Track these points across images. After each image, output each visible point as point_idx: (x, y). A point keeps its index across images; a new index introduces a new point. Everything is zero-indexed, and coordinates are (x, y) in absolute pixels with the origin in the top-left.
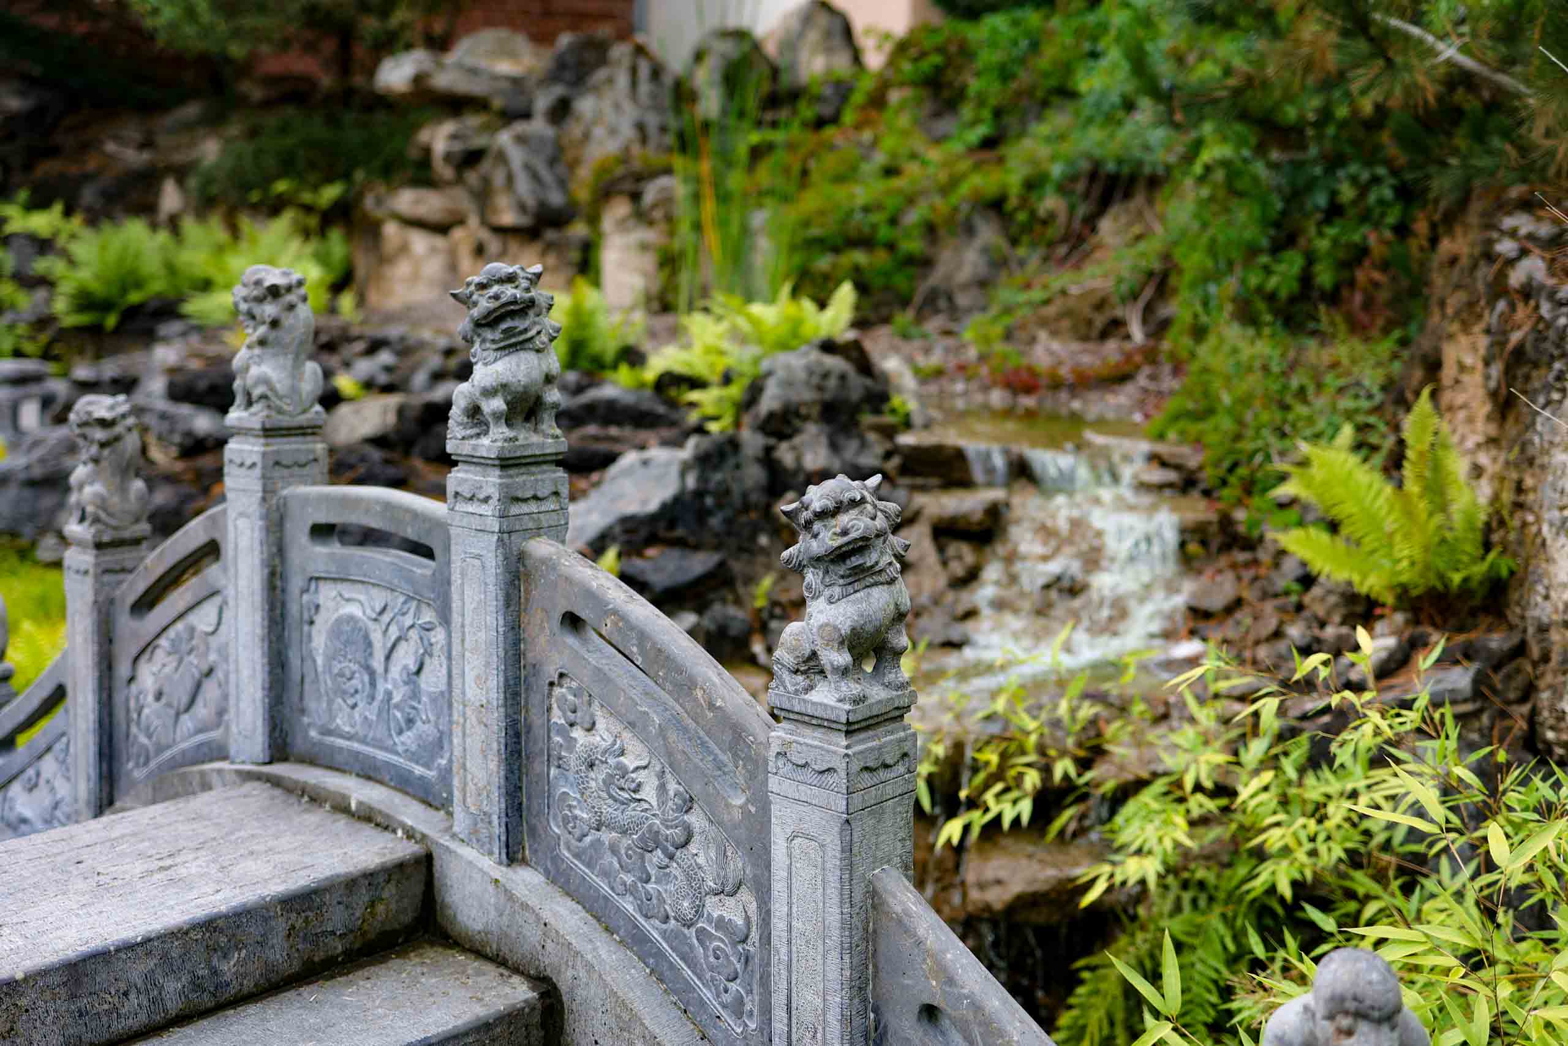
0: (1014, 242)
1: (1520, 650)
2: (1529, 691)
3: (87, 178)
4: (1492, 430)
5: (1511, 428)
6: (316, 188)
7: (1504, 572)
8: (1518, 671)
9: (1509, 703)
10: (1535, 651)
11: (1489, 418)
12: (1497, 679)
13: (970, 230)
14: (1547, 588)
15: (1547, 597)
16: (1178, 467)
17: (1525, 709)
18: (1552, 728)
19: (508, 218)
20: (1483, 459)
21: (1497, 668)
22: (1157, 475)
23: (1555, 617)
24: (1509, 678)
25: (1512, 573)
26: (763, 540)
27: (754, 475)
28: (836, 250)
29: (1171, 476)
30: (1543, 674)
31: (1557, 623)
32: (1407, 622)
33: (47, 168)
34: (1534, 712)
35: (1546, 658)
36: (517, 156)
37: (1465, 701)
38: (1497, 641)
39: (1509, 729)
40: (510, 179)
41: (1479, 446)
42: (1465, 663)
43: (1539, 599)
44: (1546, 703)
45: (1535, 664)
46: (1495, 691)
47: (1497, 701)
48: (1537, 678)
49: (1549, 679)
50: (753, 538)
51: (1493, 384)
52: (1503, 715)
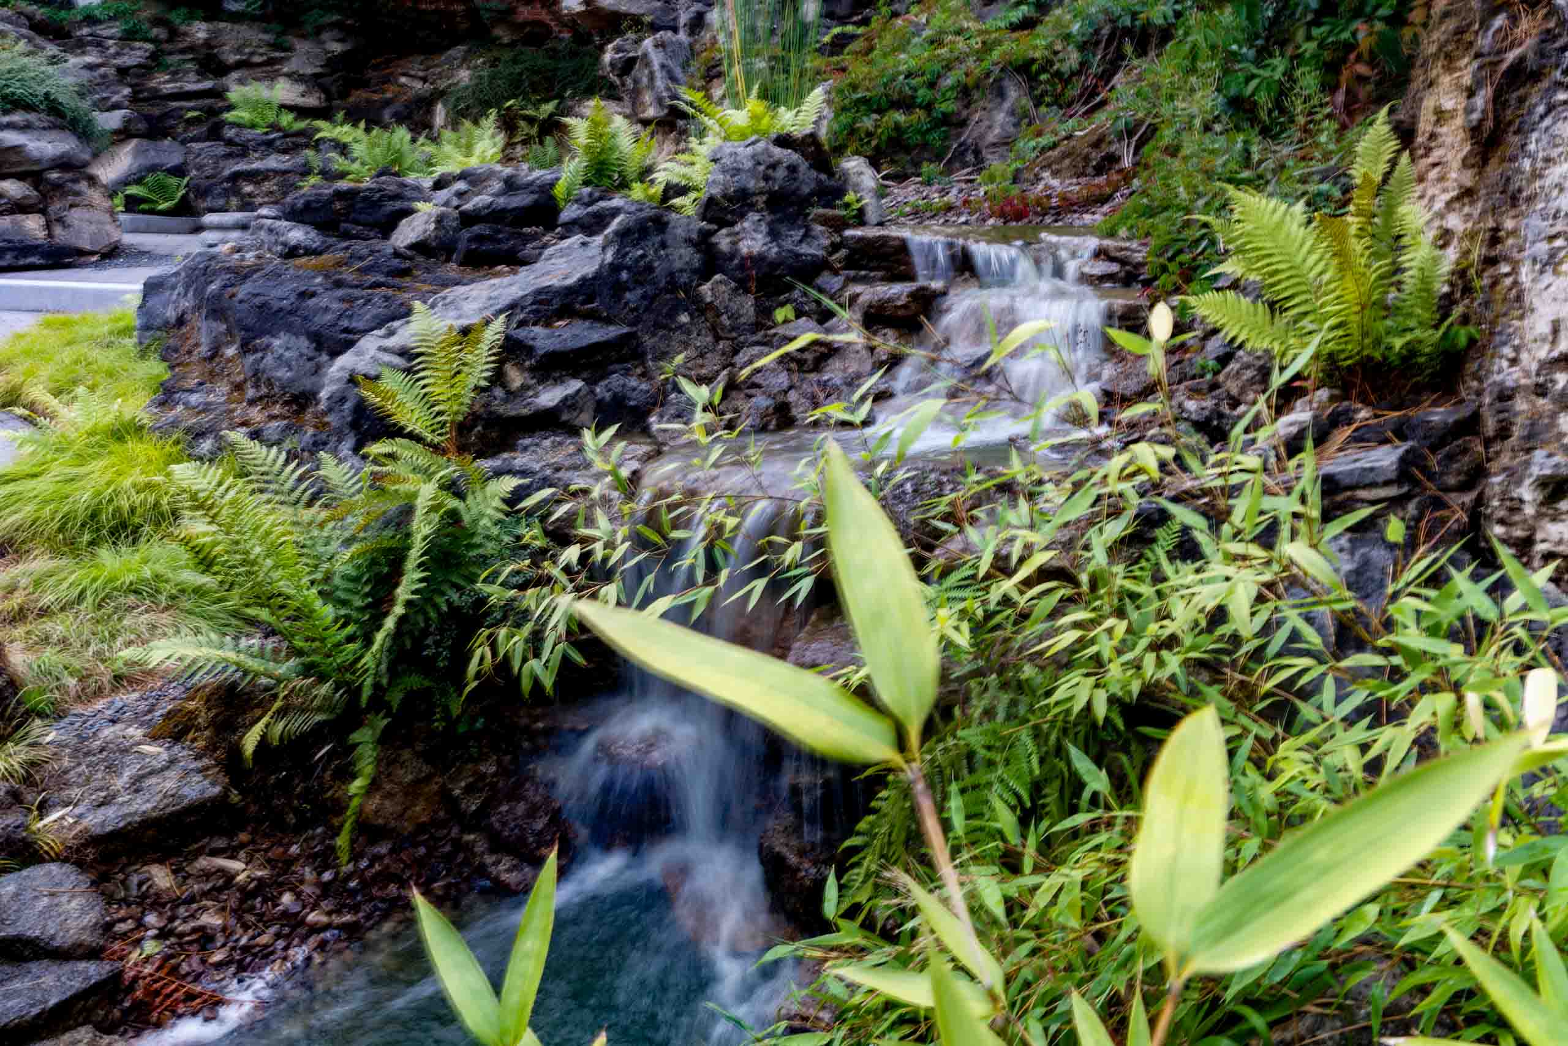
0: (1038, 103)
1: (1471, 424)
2: (1477, 474)
3: (387, 103)
4: (1468, 179)
5: (1494, 171)
6: (536, 105)
7: (1463, 341)
8: (1465, 451)
9: (1448, 489)
10: (1490, 425)
11: (1465, 164)
12: (1434, 462)
13: (1001, 94)
14: (1517, 349)
15: (1514, 362)
16: (1123, 262)
17: (1468, 498)
18: (1502, 522)
19: (651, 112)
20: (1454, 221)
21: (1434, 449)
22: (1101, 268)
23: (1523, 381)
24: (1450, 458)
25: (1472, 341)
26: (684, 318)
27: (683, 256)
28: (880, 111)
29: (1115, 268)
30: (1498, 453)
31: (1526, 388)
32: (1332, 399)
33: (358, 96)
34: (1480, 501)
35: (1503, 433)
36: (656, 58)
37: (1387, 483)
38: (1439, 415)
39: (1443, 521)
40: (652, 77)
41: (1449, 204)
42: (1397, 442)
43: (1505, 364)
44: (1497, 489)
45: (1488, 443)
46: (1431, 476)
47: (1432, 488)
48: (1489, 460)
49: (1505, 460)
50: (672, 314)
51: (1475, 116)
52: (1438, 504)
